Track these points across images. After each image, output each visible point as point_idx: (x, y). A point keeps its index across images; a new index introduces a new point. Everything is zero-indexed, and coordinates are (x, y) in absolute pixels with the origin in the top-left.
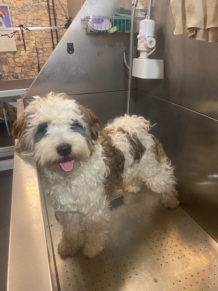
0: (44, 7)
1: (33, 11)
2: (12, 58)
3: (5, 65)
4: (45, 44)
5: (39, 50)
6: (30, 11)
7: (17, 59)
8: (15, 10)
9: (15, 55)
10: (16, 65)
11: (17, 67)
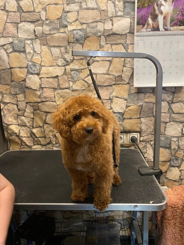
2: (168, 102)
3: (148, 118)
7: (178, 105)
9: (175, 95)
10: (173, 118)
11: (172, 123)
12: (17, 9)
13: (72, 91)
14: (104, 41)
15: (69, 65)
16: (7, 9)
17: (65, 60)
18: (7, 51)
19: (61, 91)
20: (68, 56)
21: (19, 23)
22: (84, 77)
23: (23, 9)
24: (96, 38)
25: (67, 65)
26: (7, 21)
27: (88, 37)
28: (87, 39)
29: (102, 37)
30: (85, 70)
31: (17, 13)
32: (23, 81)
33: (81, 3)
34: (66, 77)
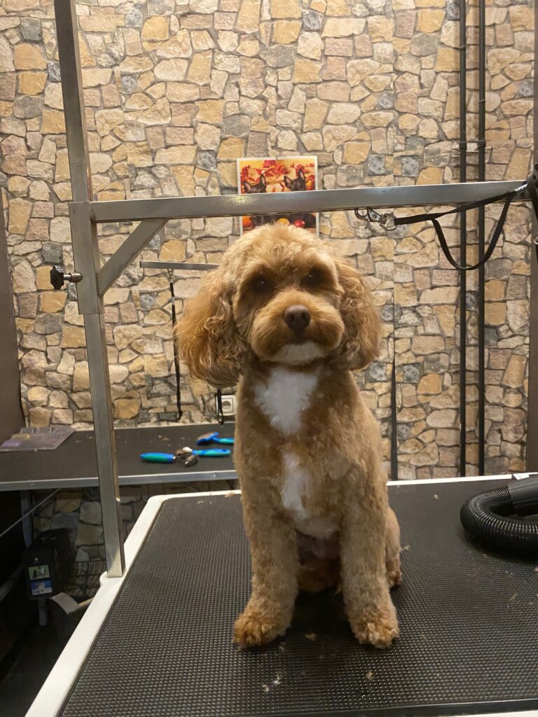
0: (444, 160)
1: (400, 174)
4: (429, 291)
5: (402, 314)
6: (392, 176)
8: (336, 174)
12: (48, 196)
13: (144, 327)
14: (192, 248)
15: (136, 285)
16: (32, 196)
17: (130, 277)
18: (33, 263)
19: (124, 327)
20: (134, 271)
21: (51, 219)
22: (163, 305)
23: (59, 197)
24: (180, 242)
25: (133, 285)
26: (33, 216)
27: (166, 242)
28: (165, 243)
29: (190, 241)
30: (163, 293)
31: (48, 203)
32: (59, 311)
33: (153, 188)
34: (132, 304)
